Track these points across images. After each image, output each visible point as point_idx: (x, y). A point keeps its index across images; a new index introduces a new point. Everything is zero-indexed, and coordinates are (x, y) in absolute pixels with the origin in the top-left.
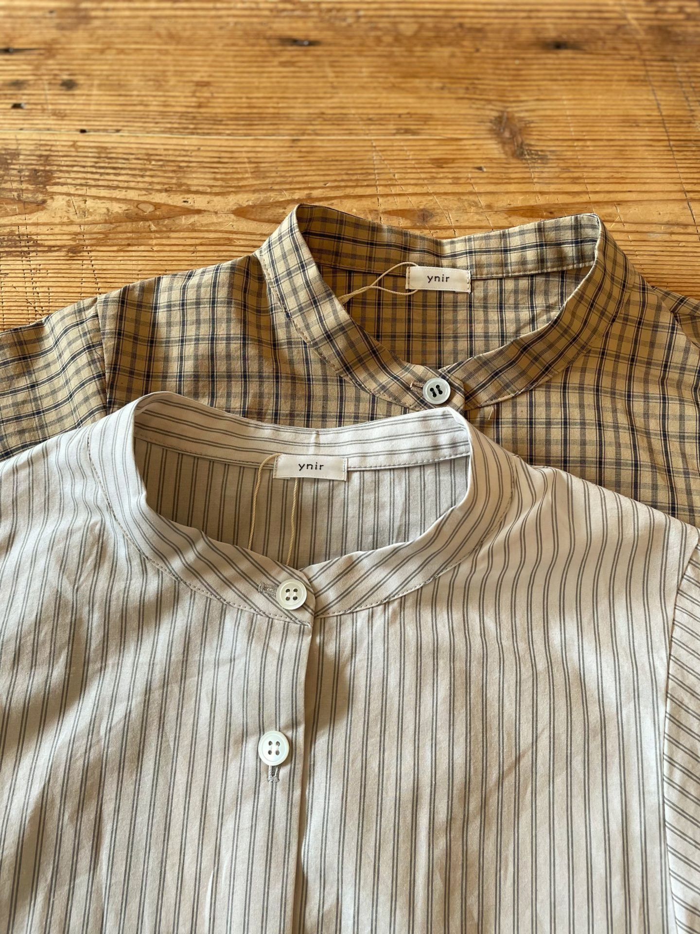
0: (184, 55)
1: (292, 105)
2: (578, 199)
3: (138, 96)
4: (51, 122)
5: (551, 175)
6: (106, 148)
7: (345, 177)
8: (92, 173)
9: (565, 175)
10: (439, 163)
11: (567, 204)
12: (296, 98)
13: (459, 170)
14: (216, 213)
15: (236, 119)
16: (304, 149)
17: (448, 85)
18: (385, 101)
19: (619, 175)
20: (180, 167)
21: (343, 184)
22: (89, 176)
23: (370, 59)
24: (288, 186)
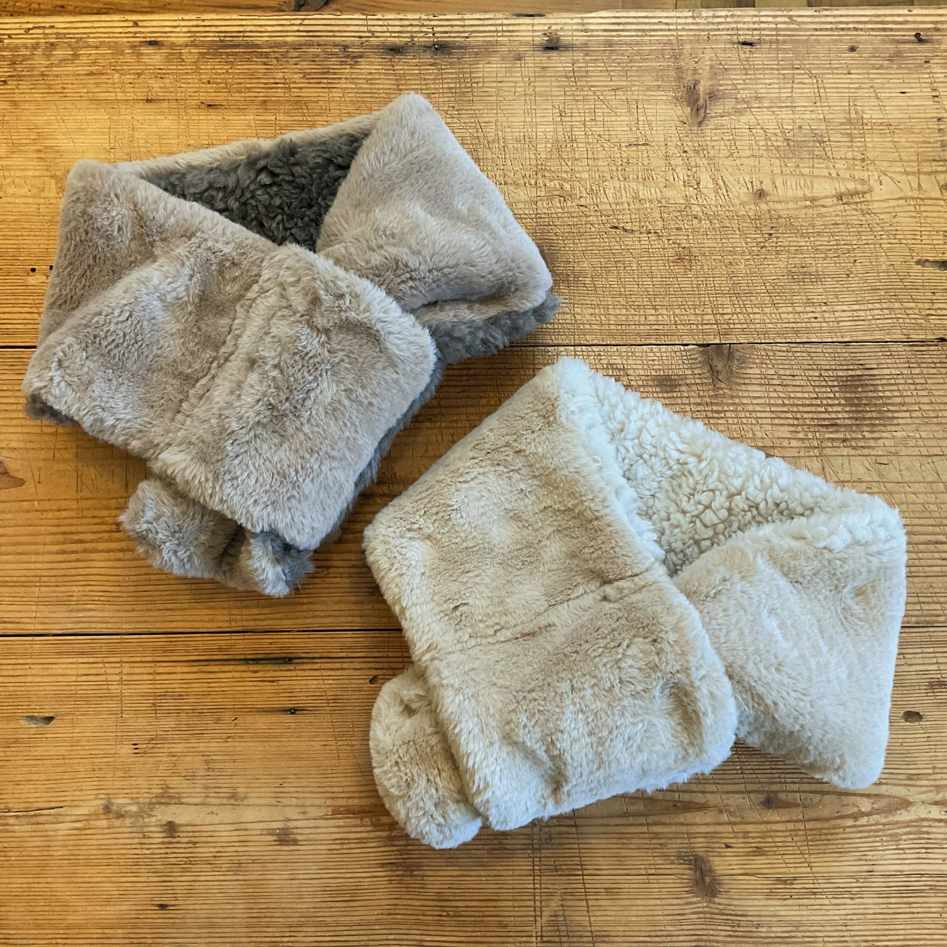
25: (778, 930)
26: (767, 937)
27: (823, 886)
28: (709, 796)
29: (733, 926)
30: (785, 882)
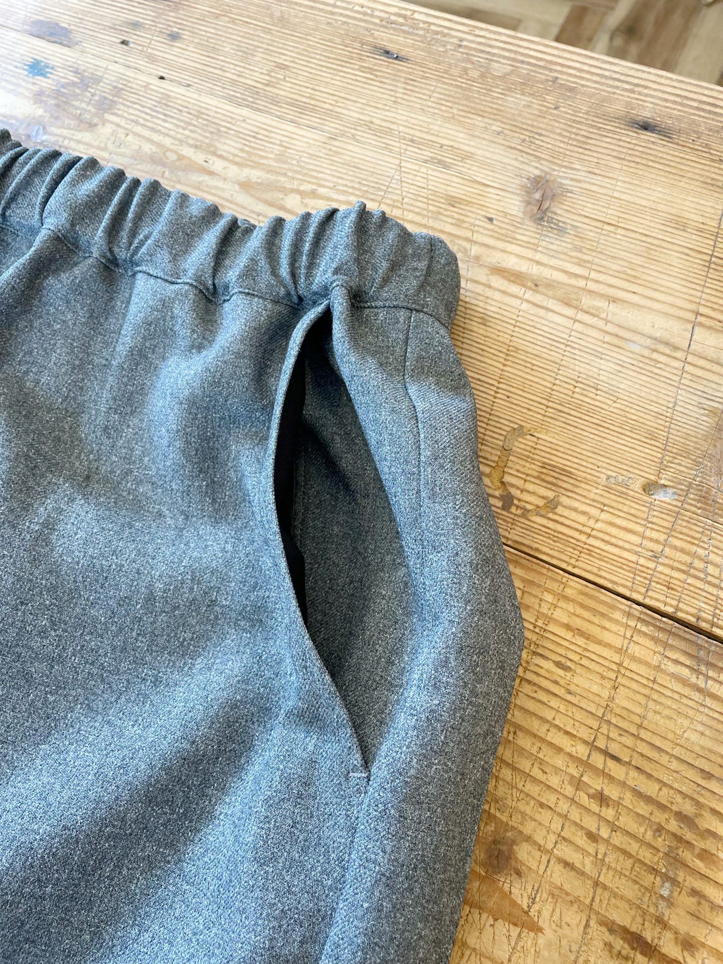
0: (281, 38)
1: (349, 107)
2: (573, 281)
3: (223, 61)
4: (142, 63)
5: (560, 249)
6: (169, 96)
7: (357, 186)
8: (147, 114)
9: (574, 254)
10: (452, 201)
11: (558, 283)
12: (356, 102)
13: (469, 214)
14: (225, 179)
15: (292, 105)
16: (334, 149)
17: (507, 132)
18: (436, 128)
19: (633, 273)
20: (219, 131)
21: (351, 190)
22: (143, 115)
23: (445, 87)
24: (300, 177)
25: (478, 121)
26: (495, 120)
27: (398, 145)
28: (483, 279)
29: (531, 142)
30: (440, 162)
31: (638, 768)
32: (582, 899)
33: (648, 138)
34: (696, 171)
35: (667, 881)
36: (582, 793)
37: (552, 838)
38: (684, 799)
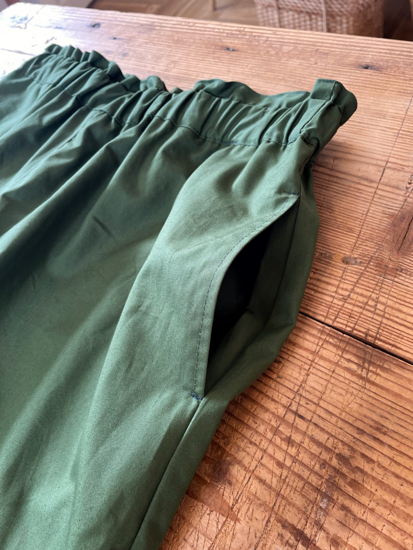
31: (315, 424)
32: (268, 504)
33: (368, 73)
34: (395, 86)
35: (326, 498)
36: (277, 437)
37: (254, 464)
38: (343, 445)
